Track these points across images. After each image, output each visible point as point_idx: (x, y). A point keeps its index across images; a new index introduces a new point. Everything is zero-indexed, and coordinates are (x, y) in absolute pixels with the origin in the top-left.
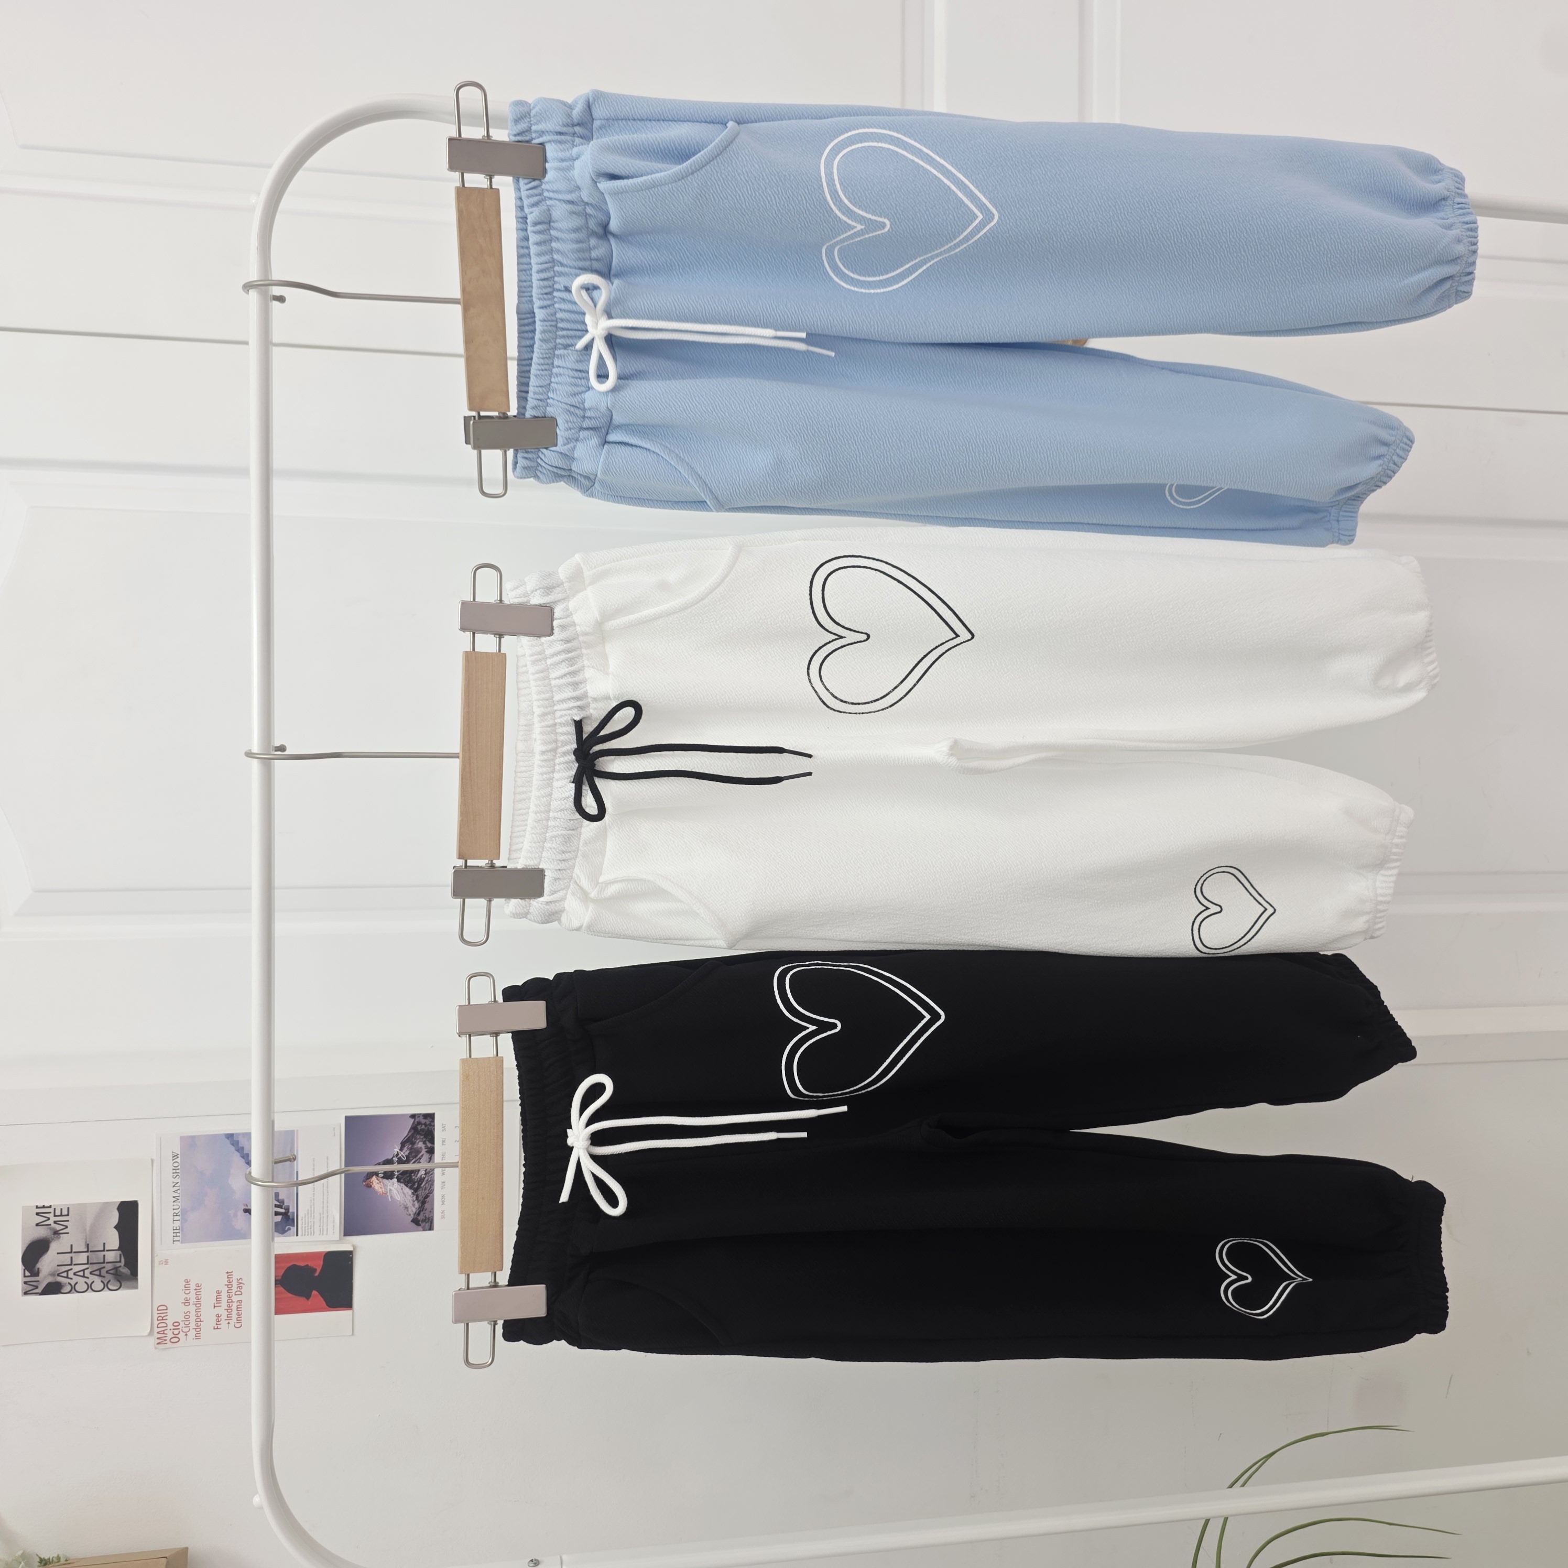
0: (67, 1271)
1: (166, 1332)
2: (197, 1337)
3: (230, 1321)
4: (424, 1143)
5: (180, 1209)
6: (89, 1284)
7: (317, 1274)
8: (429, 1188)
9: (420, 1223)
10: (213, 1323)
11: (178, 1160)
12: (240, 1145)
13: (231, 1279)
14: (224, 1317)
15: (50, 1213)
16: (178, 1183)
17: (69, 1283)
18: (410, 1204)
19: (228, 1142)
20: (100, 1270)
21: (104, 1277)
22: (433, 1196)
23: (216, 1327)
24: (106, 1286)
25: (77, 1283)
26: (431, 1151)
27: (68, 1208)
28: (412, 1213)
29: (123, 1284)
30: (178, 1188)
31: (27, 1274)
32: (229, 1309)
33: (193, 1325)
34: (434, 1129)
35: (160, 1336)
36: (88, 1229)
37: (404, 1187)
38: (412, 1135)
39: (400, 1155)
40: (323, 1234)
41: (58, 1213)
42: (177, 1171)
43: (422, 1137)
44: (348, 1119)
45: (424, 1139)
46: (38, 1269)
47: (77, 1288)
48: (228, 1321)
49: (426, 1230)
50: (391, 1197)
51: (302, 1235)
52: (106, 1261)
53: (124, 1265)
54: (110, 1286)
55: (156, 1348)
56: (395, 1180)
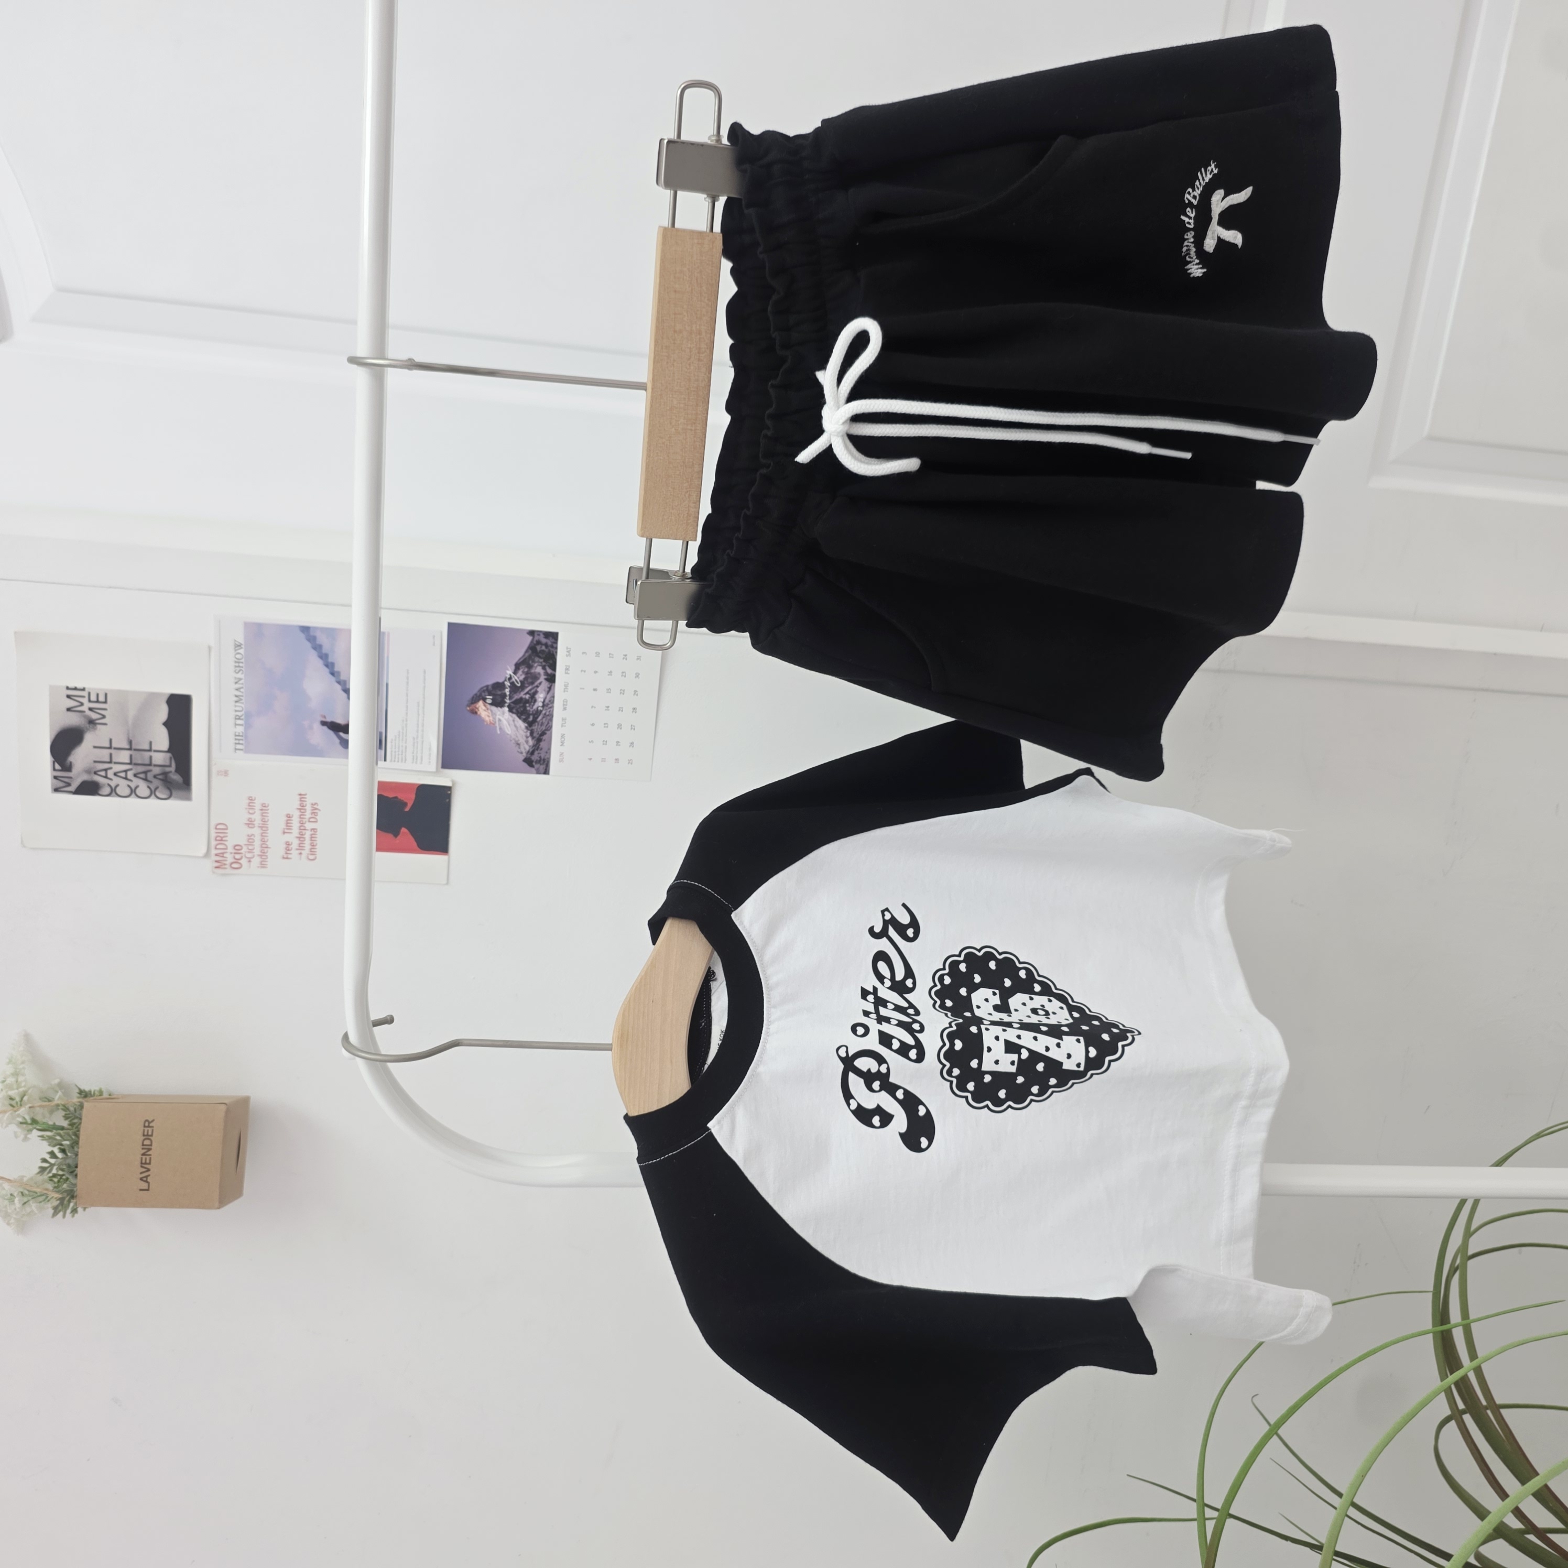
0: (106, 770)
1: (225, 855)
2: (263, 865)
3: (303, 852)
4: (544, 668)
5: (243, 713)
6: (133, 788)
7: (407, 809)
8: (546, 723)
9: (534, 764)
10: (282, 852)
11: (242, 651)
12: (319, 642)
13: (304, 803)
14: (295, 843)
15: (83, 697)
16: (240, 679)
17: (109, 785)
18: (522, 740)
19: (302, 636)
20: (145, 773)
21: (151, 782)
22: (551, 733)
23: (285, 856)
24: (153, 793)
25: (117, 786)
26: (551, 679)
27: (106, 695)
28: (524, 751)
29: (174, 793)
30: (241, 686)
31: (57, 767)
32: (301, 838)
33: (257, 851)
34: (556, 652)
35: (218, 858)
36: (130, 722)
37: (517, 719)
38: (530, 657)
39: (513, 680)
40: (416, 763)
41: (93, 698)
42: (241, 665)
43: (541, 660)
44: (451, 626)
45: (544, 664)
46: (71, 763)
47: (119, 791)
48: (299, 851)
49: (540, 774)
50: (500, 729)
51: (391, 761)
52: (154, 762)
53: (177, 771)
54: (158, 794)
55: (214, 872)
56: (506, 709)
